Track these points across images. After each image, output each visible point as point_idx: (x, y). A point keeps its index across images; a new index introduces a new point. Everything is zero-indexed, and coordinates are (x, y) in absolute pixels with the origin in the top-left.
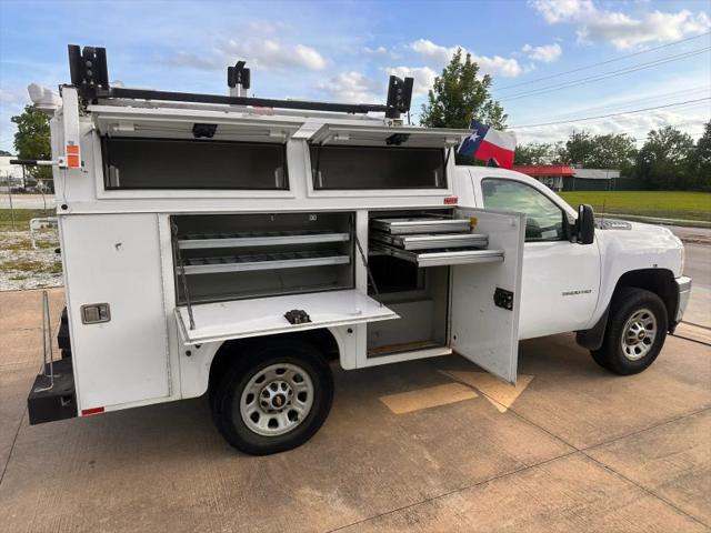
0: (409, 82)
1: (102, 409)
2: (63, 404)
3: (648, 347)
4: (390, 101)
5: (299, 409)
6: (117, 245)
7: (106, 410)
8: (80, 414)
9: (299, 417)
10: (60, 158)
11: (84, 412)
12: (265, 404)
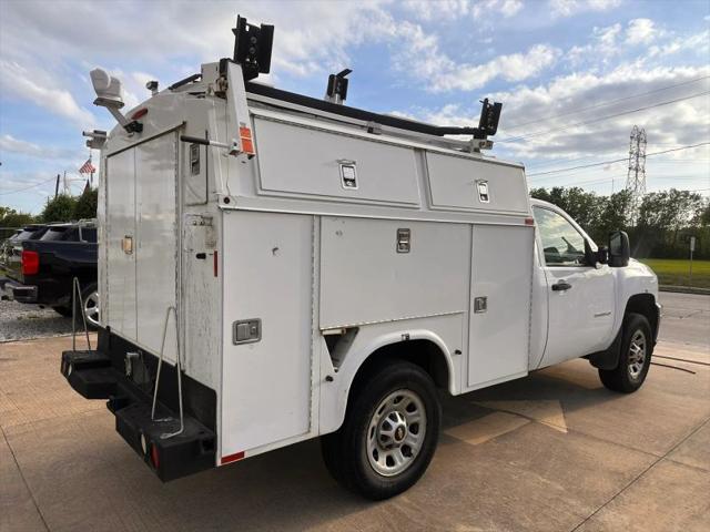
0: (498, 106)
1: (242, 454)
2: (203, 451)
3: (641, 365)
4: (482, 124)
5: (412, 443)
6: (275, 249)
7: (247, 455)
8: (219, 463)
9: (413, 451)
10: (234, 140)
11: (224, 460)
12: (385, 438)
